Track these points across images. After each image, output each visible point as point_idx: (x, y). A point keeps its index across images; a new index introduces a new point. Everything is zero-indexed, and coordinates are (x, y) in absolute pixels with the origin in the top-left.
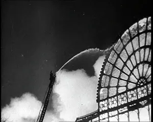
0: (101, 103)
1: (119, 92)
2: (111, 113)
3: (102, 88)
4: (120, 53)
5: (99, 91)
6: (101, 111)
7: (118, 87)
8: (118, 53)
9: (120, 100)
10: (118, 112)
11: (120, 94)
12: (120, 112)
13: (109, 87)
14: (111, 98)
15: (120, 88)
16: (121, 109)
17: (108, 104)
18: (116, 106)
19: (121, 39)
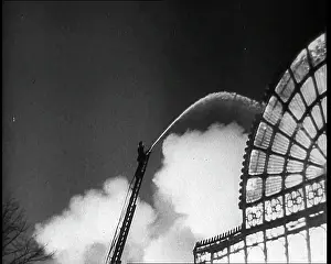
0: (248, 210)
1: (288, 186)
2: (270, 233)
3: (250, 177)
4: (290, 100)
5: (243, 184)
6: (248, 227)
7: (284, 174)
8: (285, 101)
9: (290, 203)
10: (286, 229)
11: (290, 191)
12: (290, 229)
13: (264, 176)
14: (270, 198)
15: (289, 178)
16: (291, 223)
17: (264, 213)
18: (281, 216)
19: (290, 71)
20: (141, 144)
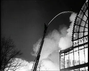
4: (85, 12)
6: (74, 46)
7: (84, 32)
9: (85, 40)
10: (84, 47)
12: (85, 47)
14: (80, 39)
16: (86, 45)
17: (78, 42)
18: (83, 43)
20: (45, 24)
